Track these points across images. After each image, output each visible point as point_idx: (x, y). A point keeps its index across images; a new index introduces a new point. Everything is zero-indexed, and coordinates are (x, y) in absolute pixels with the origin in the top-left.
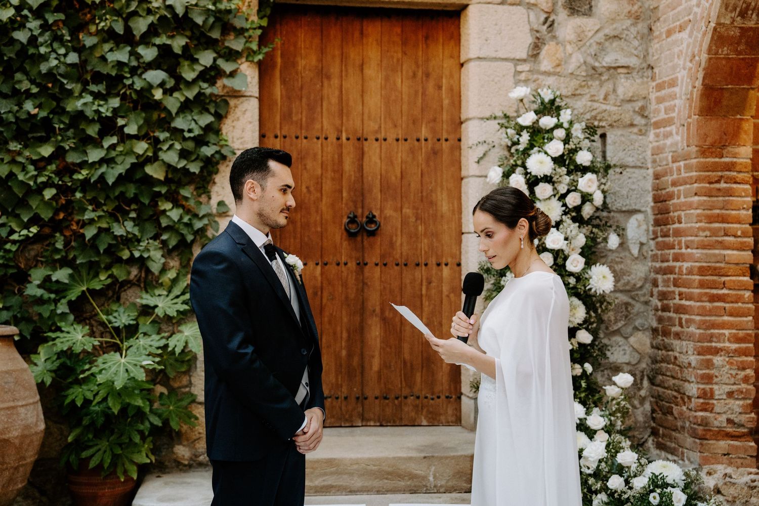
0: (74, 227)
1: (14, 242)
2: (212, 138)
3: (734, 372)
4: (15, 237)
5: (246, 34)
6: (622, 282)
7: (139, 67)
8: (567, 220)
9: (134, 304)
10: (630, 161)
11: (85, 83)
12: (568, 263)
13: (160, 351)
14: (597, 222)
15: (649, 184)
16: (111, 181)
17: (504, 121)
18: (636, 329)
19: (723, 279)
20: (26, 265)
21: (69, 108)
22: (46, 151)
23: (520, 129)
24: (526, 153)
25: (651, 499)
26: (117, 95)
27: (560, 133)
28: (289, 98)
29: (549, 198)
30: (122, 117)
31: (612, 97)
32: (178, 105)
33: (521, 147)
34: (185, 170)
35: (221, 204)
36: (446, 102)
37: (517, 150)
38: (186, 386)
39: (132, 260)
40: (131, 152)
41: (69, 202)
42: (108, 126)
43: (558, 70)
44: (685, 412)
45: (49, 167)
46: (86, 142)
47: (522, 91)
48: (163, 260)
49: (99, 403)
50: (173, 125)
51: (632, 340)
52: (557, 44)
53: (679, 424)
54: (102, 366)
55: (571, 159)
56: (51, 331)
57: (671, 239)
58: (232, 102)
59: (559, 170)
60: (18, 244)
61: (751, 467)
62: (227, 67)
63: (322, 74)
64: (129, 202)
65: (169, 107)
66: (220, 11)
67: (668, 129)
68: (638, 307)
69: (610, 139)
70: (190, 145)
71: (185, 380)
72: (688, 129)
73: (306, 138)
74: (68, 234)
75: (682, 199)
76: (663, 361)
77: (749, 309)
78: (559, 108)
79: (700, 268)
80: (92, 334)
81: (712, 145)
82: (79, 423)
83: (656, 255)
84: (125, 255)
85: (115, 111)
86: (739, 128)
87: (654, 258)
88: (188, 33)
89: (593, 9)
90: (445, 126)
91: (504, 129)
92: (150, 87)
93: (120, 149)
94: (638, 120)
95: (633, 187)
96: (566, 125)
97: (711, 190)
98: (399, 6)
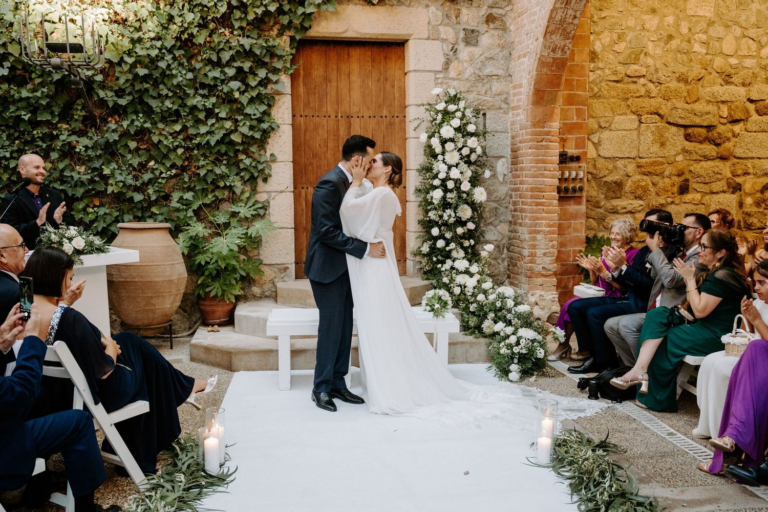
0: (193, 169)
1: (163, 178)
2: (266, 118)
3: (547, 243)
4: (164, 175)
5: (284, 59)
6: (494, 196)
7: (225, 79)
8: (462, 163)
9: (227, 211)
10: (499, 129)
11: (196, 89)
12: (462, 186)
13: (243, 236)
14: (479, 163)
15: (509, 142)
16: (213, 144)
17: (428, 107)
18: (501, 222)
19: (543, 194)
20: (169, 190)
21: (188, 104)
22: (178, 127)
23: (437, 112)
24: (440, 125)
25: (497, 304)
26: (214, 95)
27: (459, 114)
28: (308, 93)
29: (452, 151)
30: (217, 108)
31: (489, 92)
32: (248, 100)
33: (438, 122)
34: (252, 137)
35: (272, 155)
36: (397, 95)
37: (436, 123)
38: (257, 256)
39: (225, 187)
40: (223, 127)
41: (190, 155)
42: (210, 113)
43: (459, 77)
44: (524, 265)
45: (179, 137)
46: (198, 121)
47: (438, 90)
48: (242, 187)
49: (213, 263)
50: (245, 112)
51: (499, 227)
52: (459, 62)
53: (520, 271)
54: (214, 244)
55: (464, 128)
56: (184, 226)
57: (519, 172)
58: (277, 97)
59: (457, 135)
60: (165, 179)
61: (553, 291)
62: (274, 78)
63: (327, 80)
64: (222, 155)
65: (242, 102)
66: (269, 47)
67: (518, 111)
68: (502, 210)
69: (487, 117)
70: (255, 123)
71: (256, 252)
72: (527, 112)
73: (318, 117)
74: (190, 173)
75: (524, 151)
76: (514, 238)
77: (556, 210)
78: (459, 99)
79: (531, 188)
80: (205, 227)
81: (539, 121)
82: (203, 274)
83: (511, 181)
84: (222, 184)
85: (214, 105)
86: (553, 112)
87: (511, 183)
88: (252, 59)
89: (479, 42)
90: (396, 109)
91: (428, 112)
92: (232, 90)
93: (217, 125)
94: (504, 106)
95: (501, 143)
96: (462, 110)
97: (537, 146)
98: (369, 40)
